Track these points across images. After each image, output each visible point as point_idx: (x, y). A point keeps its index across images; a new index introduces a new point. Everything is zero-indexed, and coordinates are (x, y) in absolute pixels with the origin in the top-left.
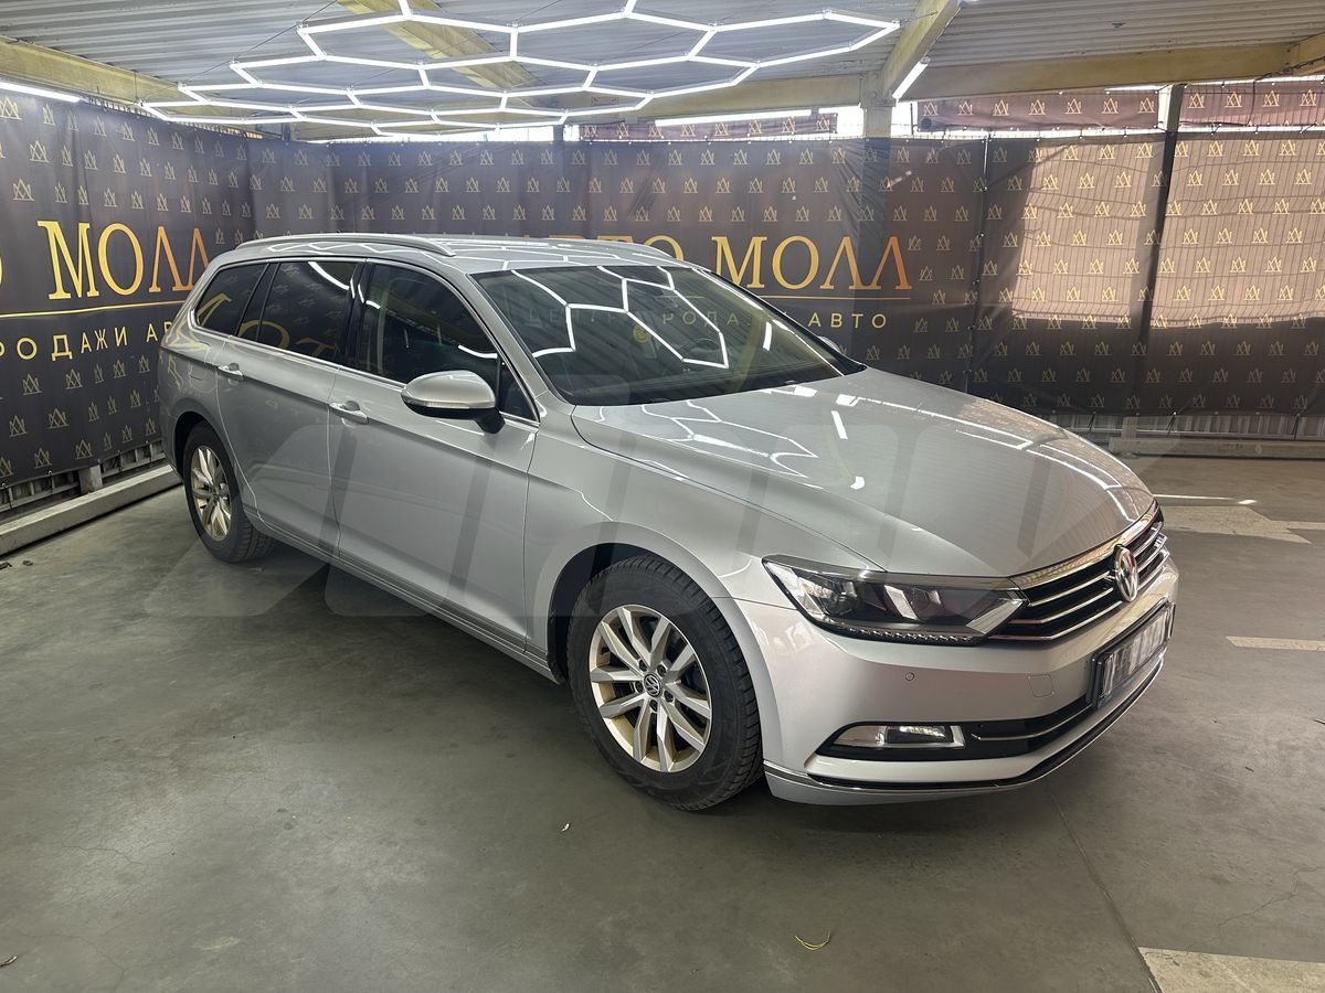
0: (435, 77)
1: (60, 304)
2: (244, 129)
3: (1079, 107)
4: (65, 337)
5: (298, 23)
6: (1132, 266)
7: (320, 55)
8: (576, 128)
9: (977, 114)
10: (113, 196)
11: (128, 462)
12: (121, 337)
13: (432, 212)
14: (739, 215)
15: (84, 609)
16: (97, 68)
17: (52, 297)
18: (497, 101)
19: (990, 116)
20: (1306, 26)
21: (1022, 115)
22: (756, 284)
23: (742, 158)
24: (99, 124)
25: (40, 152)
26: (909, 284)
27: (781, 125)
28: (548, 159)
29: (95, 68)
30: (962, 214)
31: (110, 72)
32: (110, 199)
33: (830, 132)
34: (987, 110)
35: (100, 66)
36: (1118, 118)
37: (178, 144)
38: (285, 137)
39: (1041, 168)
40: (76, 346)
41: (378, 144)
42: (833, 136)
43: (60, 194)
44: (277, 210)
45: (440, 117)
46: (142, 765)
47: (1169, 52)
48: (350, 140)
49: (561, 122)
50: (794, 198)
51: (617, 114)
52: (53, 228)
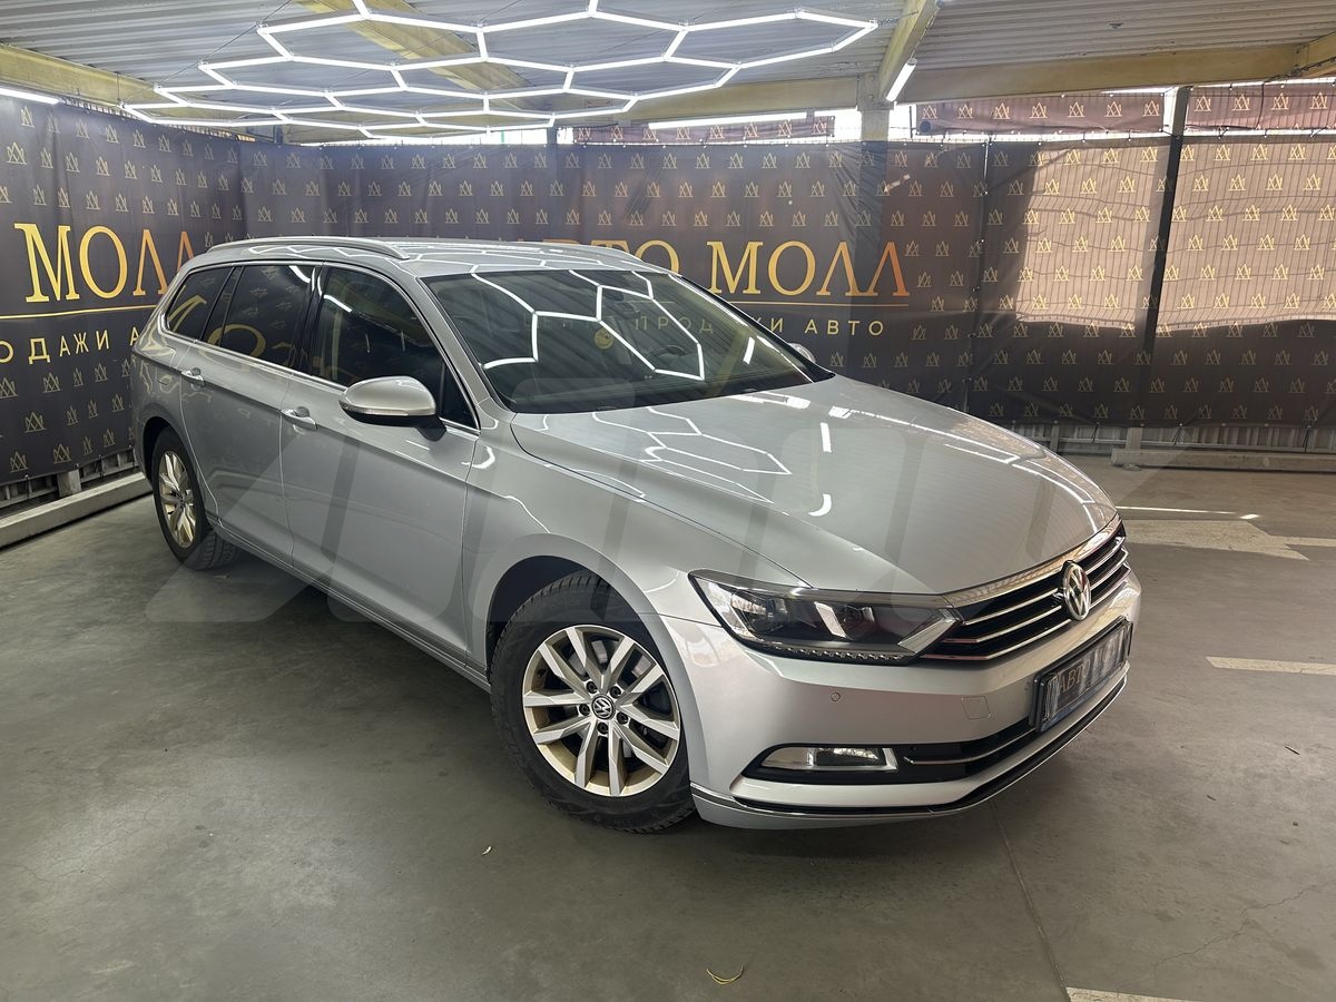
0: (409, 77)
1: (38, 307)
2: (235, 132)
3: (1081, 110)
4: (42, 340)
5: (258, 23)
6: (1138, 273)
7: (287, 56)
8: (570, 130)
9: (976, 118)
10: (95, 199)
11: (110, 466)
12: (103, 340)
13: (425, 216)
14: (735, 220)
15: (40, 616)
16: (77, 69)
17: (29, 300)
18: (480, 103)
19: (991, 120)
20: (1312, 27)
21: (1023, 119)
22: (752, 290)
23: (738, 162)
24: (82, 126)
25: (17, 154)
26: (907, 291)
27: (777, 129)
28: (542, 162)
29: (76, 70)
30: (962, 220)
31: (92, 74)
32: (93, 201)
33: (828, 135)
34: (986, 113)
35: (79, 67)
36: (1121, 121)
37: (165, 146)
38: (277, 139)
39: (1044, 171)
40: (53, 350)
41: (371, 148)
42: (830, 139)
43: (39, 196)
44: (268, 214)
45: (424, 119)
46: (68, 778)
47: (1174, 53)
48: (344, 143)
49: (551, 124)
50: (790, 203)
51: (610, 117)
52: (31, 231)
